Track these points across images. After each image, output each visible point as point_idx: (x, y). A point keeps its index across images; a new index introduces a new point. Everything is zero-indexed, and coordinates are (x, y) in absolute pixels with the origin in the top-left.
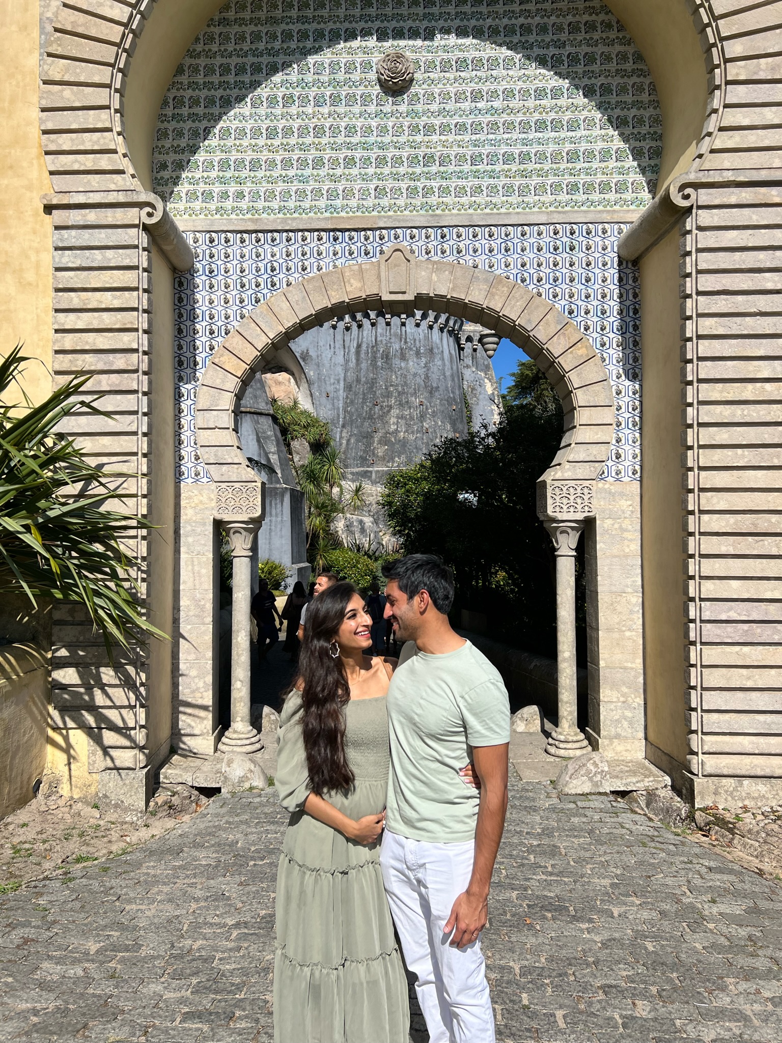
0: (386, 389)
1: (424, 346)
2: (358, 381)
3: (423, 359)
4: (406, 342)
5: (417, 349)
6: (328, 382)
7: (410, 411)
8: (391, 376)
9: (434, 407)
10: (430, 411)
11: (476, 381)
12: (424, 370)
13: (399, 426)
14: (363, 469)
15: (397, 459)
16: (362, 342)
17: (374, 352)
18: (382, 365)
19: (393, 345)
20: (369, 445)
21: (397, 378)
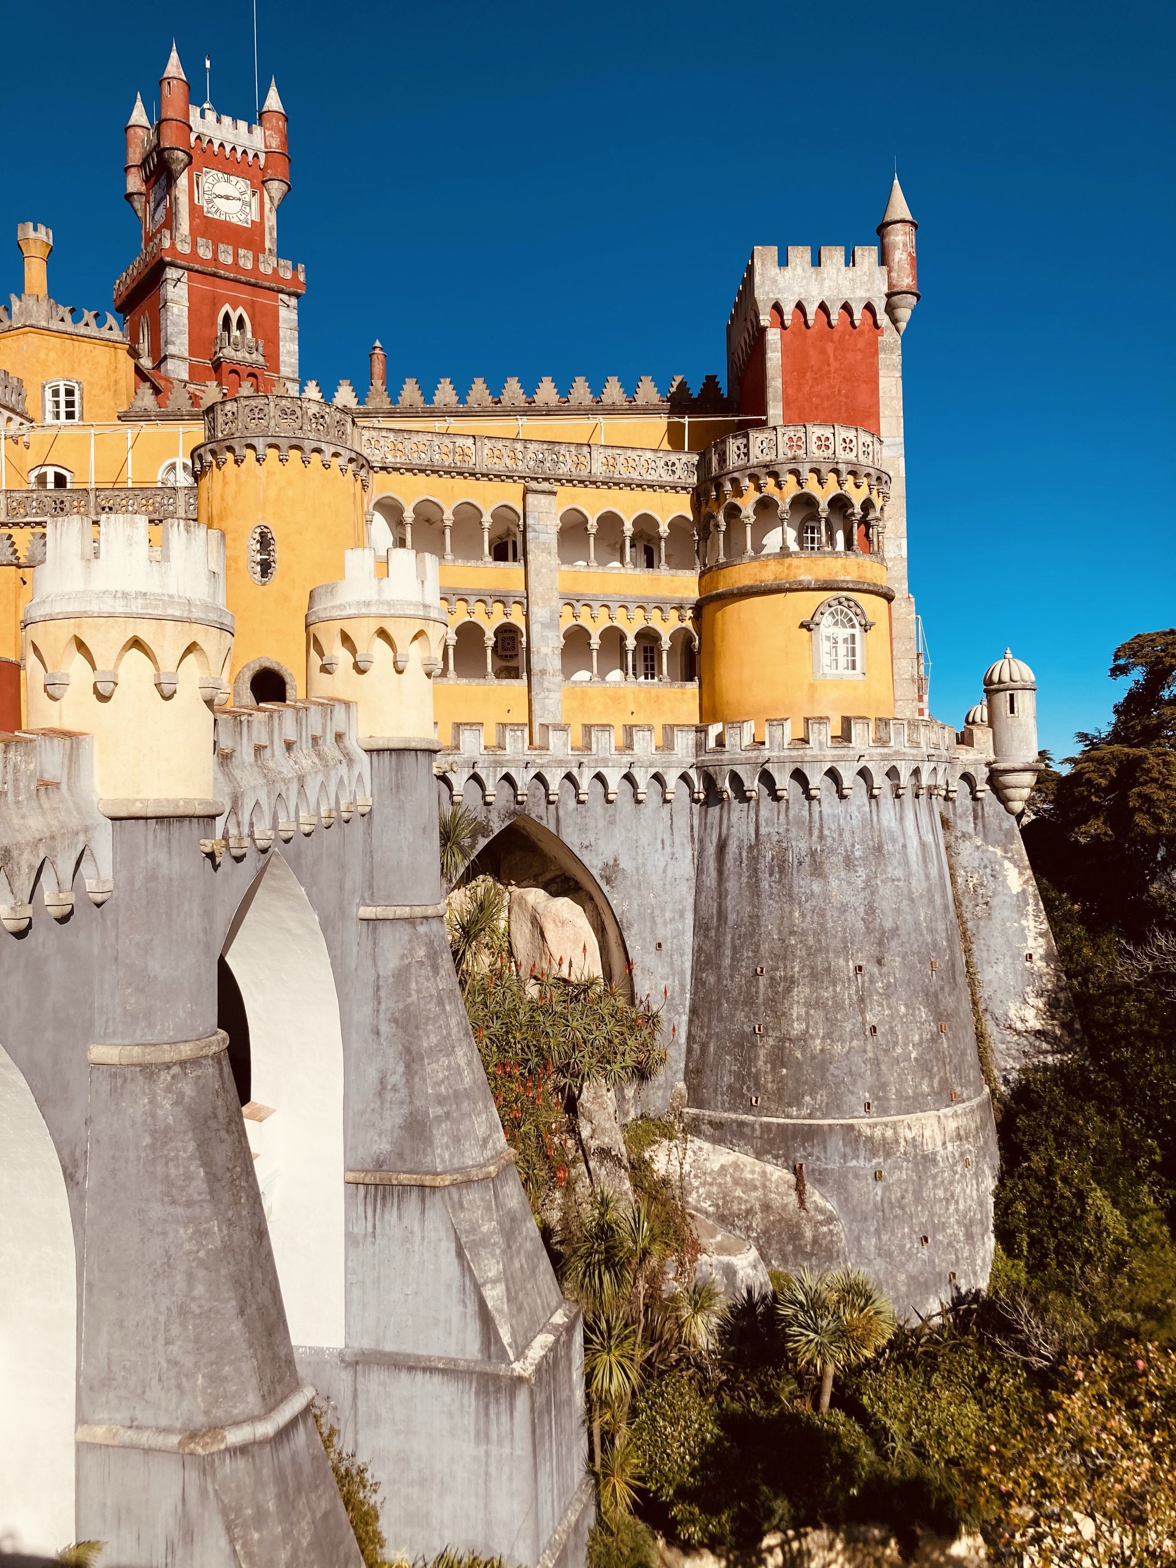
0: (781, 940)
1: (862, 842)
2: (722, 917)
3: (861, 871)
4: (821, 837)
5: (846, 851)
6: (659, 920)
7: (835, 991)
8: (791, 913)
9: (889, 974)
10: (880, 984)
11: (985, 867)
12: (862, 895)
13: (811, 1023)
14: (734, 1116)
15: (807, 1098)
16: (728, 836)
17: (754, 858)
18: (770, 886)
19: (794, 844)
20: (747, 1061)
21: (803, 915)
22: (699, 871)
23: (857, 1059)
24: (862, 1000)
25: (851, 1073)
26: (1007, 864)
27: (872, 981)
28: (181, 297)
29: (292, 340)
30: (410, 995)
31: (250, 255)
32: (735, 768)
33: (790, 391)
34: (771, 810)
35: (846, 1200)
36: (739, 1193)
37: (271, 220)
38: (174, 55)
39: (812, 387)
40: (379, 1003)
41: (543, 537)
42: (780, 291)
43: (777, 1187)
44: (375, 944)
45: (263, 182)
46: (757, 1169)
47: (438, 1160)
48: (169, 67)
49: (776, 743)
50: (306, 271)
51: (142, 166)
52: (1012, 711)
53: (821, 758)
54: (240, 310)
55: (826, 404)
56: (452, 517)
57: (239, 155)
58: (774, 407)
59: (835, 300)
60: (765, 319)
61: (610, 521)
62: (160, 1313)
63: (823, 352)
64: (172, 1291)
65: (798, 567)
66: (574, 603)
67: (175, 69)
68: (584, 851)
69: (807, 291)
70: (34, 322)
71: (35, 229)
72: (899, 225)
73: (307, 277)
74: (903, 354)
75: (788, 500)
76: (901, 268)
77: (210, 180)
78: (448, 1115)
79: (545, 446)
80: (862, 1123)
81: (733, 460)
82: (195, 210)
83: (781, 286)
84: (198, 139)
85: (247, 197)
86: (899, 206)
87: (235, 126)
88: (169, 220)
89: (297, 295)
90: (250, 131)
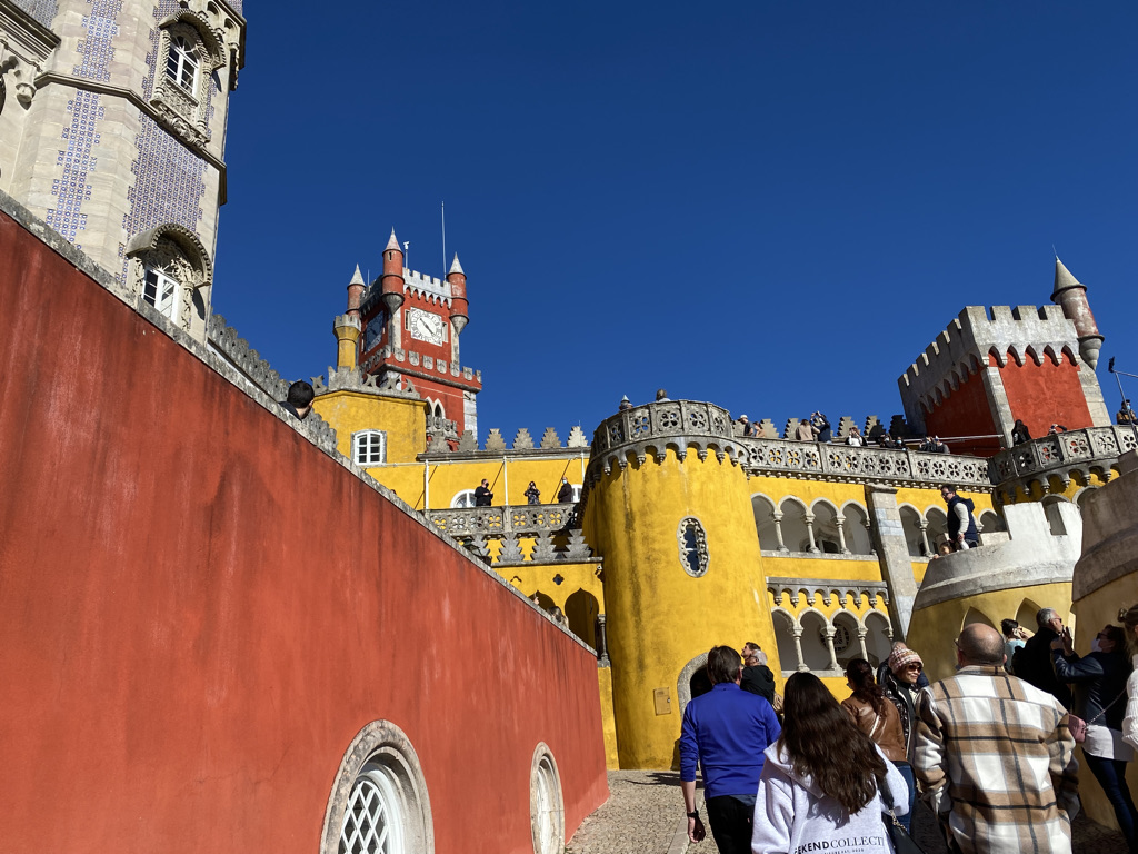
29: (472, 423)
31: (445, 363)
37: (456, 342)
38: (393, 237)
39: (1035, 411)
41: (892, 531)
42: (994, 338)
45: (451, 318)
48: (390, 243)
50: (481, 375)
51: (360, 310)
54: (438, 401)
56: (812, 514)
57: (435, 300)
59: (1038, 345)
60: (986, 359)
63: (1036, 383)
67: (393, 245)
69: (1015, 337)
70: (347, 387)
72: (1075, 290)
73: (482, 379)
74: (1100, 385)
76: (1085, 320)
77: (415, 315)
82: (405, 334)
83: (994, 335)
84: (408, 288)
85: (440, 327)
86: (1068, 278)
87: (432, 282)
88: (387, 339)
89: (476, 392)
90: (442, 285)
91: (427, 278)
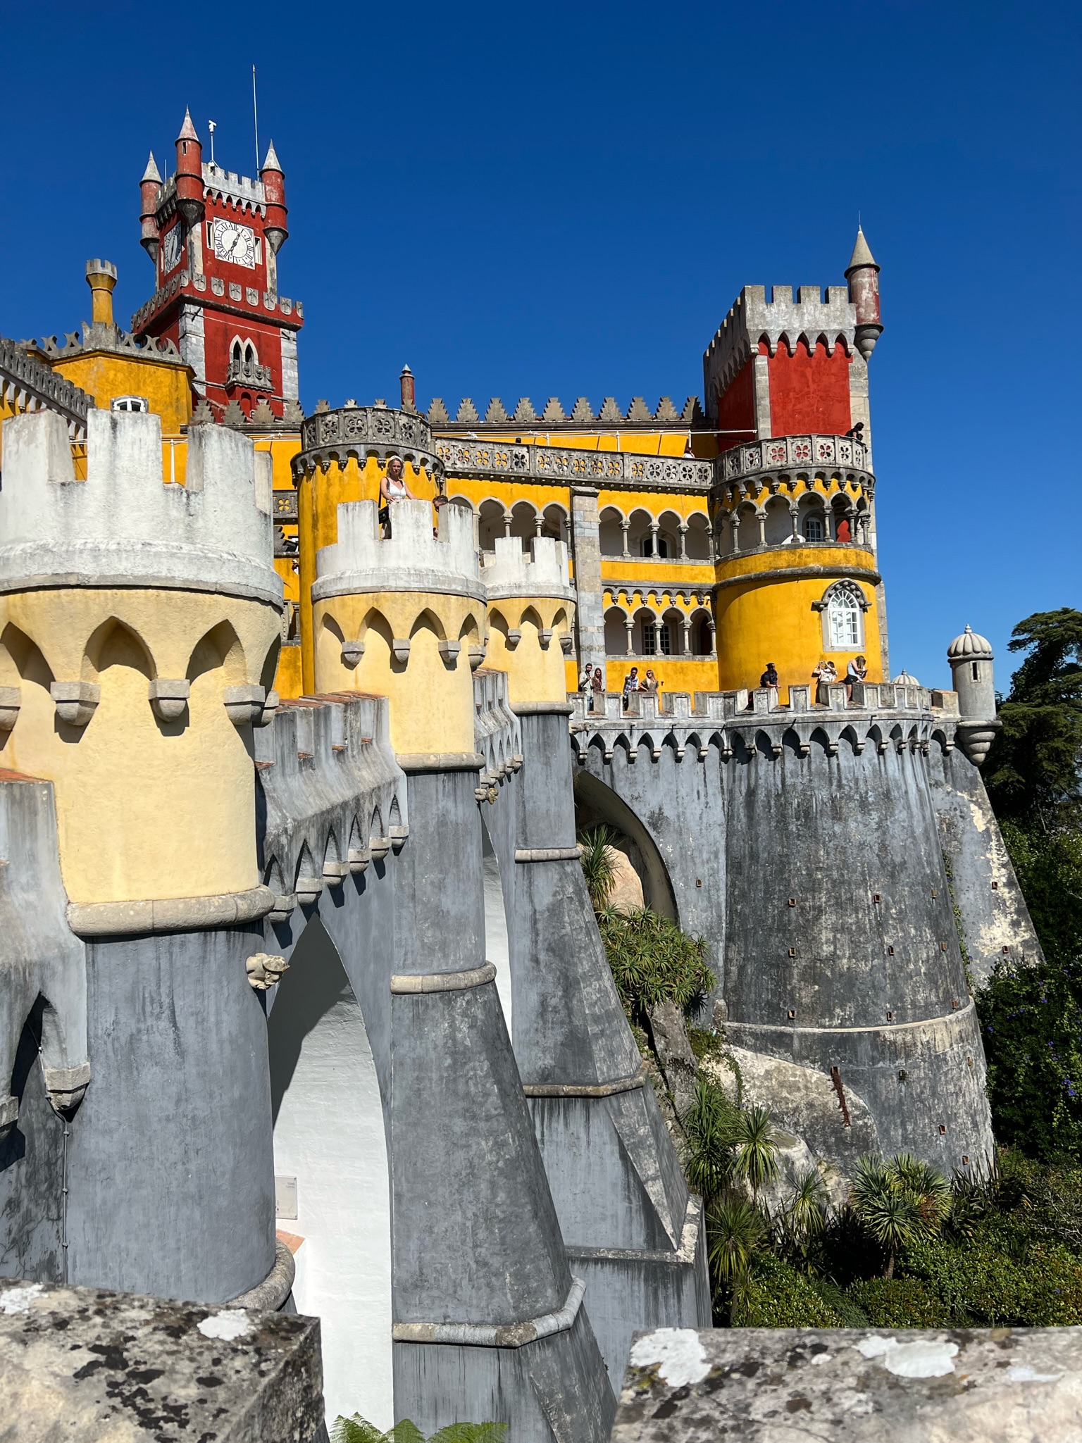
0: (809, 875)
1: (874, 789)
2: (754, 856)
3: (875, 815)
4: (840, 786)
5: (861, 797)
6: (698, 861)
7: (857, 917)
8: (817, 851)
9: (900, 902)
10: (894, 911)
11: (955, 809)
12: (876, 834)
13: (838, 946)
14: (773, 1028)
15: (838, 1010)
16: (756, 785)
17: (781, 805)
18: (798, 830)
19: (817, 792)
20: (782, 981)
21: (828, 854)
22: (730, 817)
23: (879, 975)
24: (879, 924)
25: (874, 987)
26: (973, 807)
27: (888, 908)
28: (198, 329)
29: (292, 368)
30: (564, 928)
31: (256, 293)
32: (762, 728)
33: (777, 409)
34: (795, 764)
35: (876, 1096)
36: (785, 1094)
37: (272, 263)
38: (188, 119)
39: (794, 405)
40: (537, 935)
41: (588, 533)
42: (767, 324)
43: (817, 1088)
44: (530, 882)
45: (265, 232)
46: (798, 1073)
47: (598, 1073)
48: (184, 129)
49: (800, 706)
50: (303, 308)
51: (156, 216)
52: (975, 678)
53: (839, 718)
54: (248, 341)
55: (807, 419)
56: (511, 515)
57: (244, 207)
58: (764, 422)
59: (812, 332)
60: (755, 348)
61: (641, 517)
62: (467, 1219)
63: (803, 375)
64: (477, 1198)
65: (808, 556)
66: (612, 588)
67: (189, 132)
68: (635, 803)
69: (790, 323)
70: (103, 347)
71: (103, 266)
72: (865, 269)
73: (304, 313)
74: (869, 378)
75: (798, 499)
76: (868, 305)
77: (220, 228)
78: (602, 1031)
79: (586, 454)
80: (888, 1031)
81: (746, 467)
82: (208, 254)
83: (768, 319)
84: (209, 193)
85: (252, 243)
86: (864, 253)
87: (240, 182)
88: (185, 262)
89: (295, 329)
90: (253, 187)
91: (234, 177)
